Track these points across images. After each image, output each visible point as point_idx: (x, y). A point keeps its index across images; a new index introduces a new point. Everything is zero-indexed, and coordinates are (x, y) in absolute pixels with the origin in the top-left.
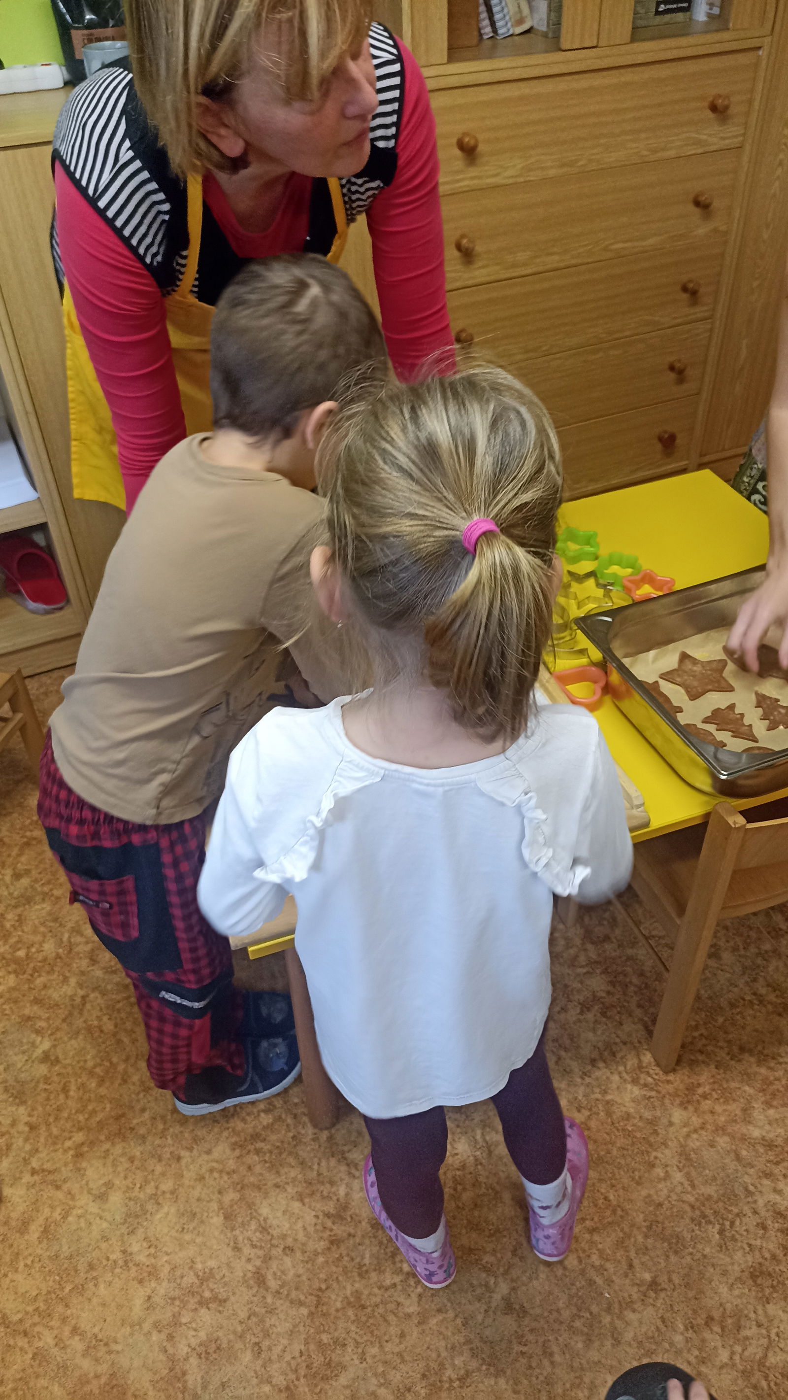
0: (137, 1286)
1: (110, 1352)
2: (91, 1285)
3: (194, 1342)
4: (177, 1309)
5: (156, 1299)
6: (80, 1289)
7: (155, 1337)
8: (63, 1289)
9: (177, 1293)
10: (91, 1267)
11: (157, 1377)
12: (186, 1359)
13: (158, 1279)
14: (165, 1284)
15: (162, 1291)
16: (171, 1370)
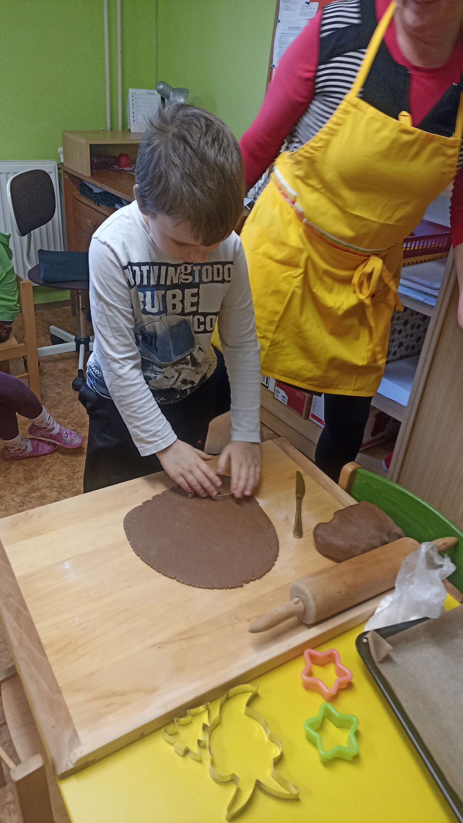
0: (66, 476)
1: (44, 475)
2: (67, 466)
3: (46, 493)
4: (57, 487)
5: (61, 482)
6: (66, 464)
7: (49, 484)
8: (66, 460)
9: (63, 486)
10: (73, 465)
11: (35, 486)
12: (40, 492)
13: (69, 481)
14: (67, 483)
15: (64, 482)
16: (37, 489)
